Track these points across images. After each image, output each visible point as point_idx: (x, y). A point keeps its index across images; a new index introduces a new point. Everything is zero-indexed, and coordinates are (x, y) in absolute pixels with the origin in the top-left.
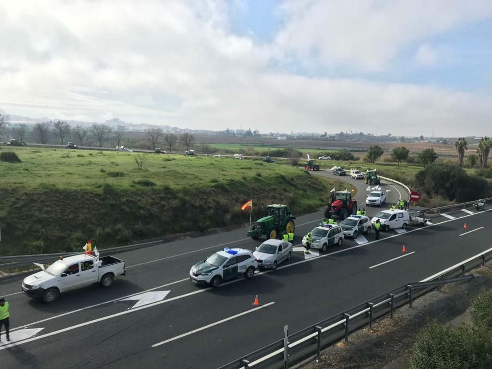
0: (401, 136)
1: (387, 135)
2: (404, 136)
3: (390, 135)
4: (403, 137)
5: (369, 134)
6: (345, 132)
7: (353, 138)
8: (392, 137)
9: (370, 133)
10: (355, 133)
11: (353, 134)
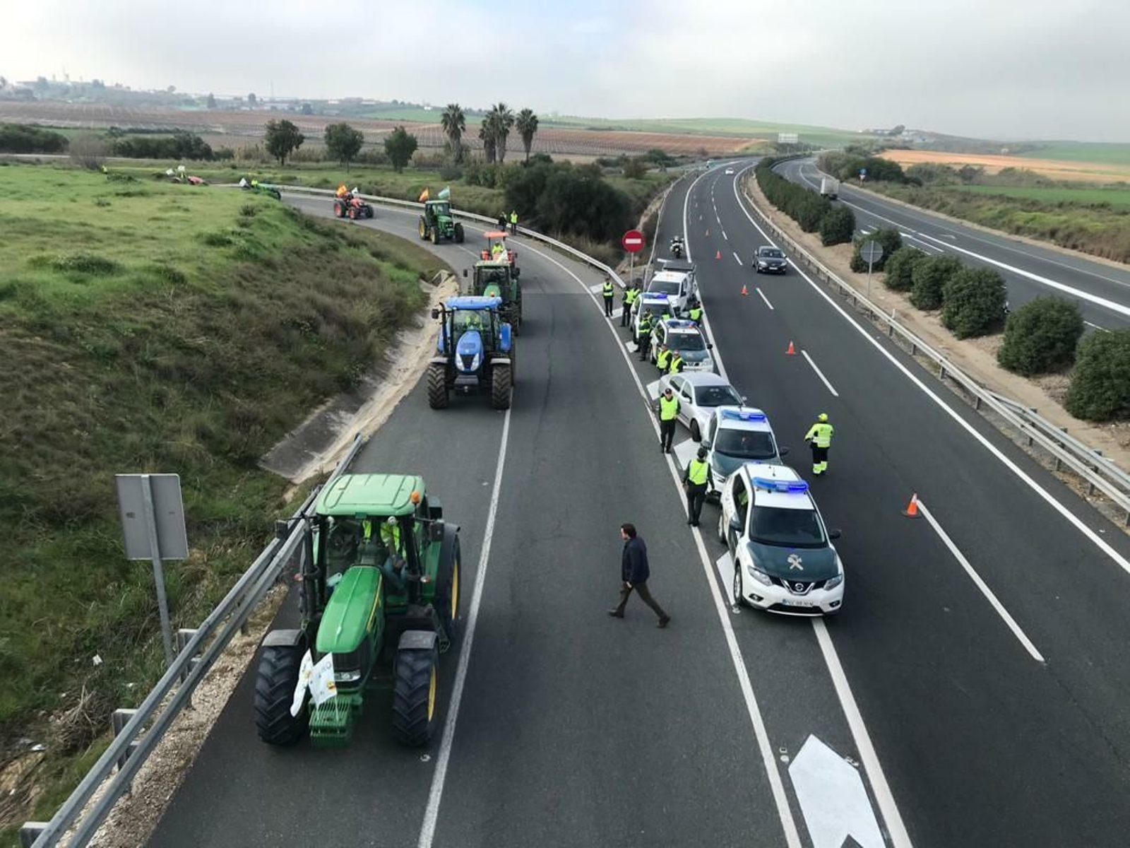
0: (206, 93)
1: (166, 89)
2: (214, 93)
3: (172, 88)
4: (212, 96)
5: (117, 85)
6: (49, 79)
7: (81, 96)
8: (179, 94)
9: (120, 83)
10: (78, 80)
11: (73, 83)
